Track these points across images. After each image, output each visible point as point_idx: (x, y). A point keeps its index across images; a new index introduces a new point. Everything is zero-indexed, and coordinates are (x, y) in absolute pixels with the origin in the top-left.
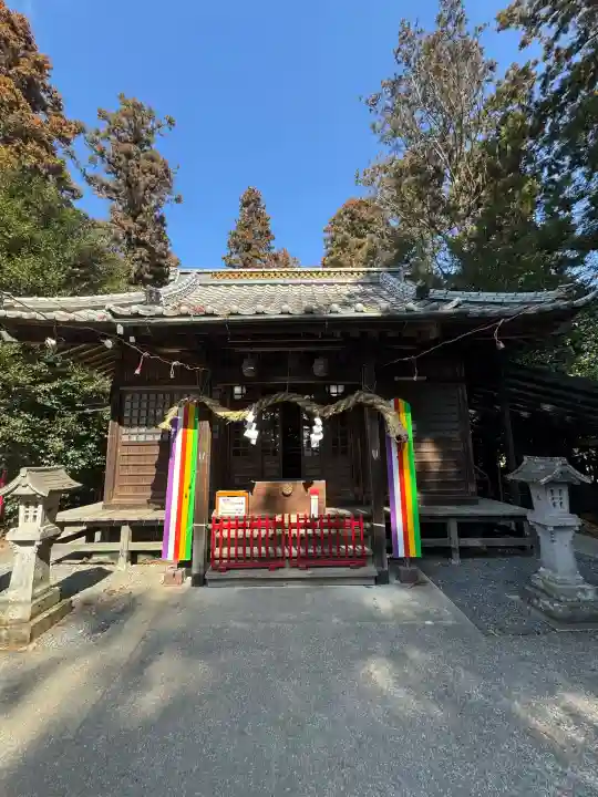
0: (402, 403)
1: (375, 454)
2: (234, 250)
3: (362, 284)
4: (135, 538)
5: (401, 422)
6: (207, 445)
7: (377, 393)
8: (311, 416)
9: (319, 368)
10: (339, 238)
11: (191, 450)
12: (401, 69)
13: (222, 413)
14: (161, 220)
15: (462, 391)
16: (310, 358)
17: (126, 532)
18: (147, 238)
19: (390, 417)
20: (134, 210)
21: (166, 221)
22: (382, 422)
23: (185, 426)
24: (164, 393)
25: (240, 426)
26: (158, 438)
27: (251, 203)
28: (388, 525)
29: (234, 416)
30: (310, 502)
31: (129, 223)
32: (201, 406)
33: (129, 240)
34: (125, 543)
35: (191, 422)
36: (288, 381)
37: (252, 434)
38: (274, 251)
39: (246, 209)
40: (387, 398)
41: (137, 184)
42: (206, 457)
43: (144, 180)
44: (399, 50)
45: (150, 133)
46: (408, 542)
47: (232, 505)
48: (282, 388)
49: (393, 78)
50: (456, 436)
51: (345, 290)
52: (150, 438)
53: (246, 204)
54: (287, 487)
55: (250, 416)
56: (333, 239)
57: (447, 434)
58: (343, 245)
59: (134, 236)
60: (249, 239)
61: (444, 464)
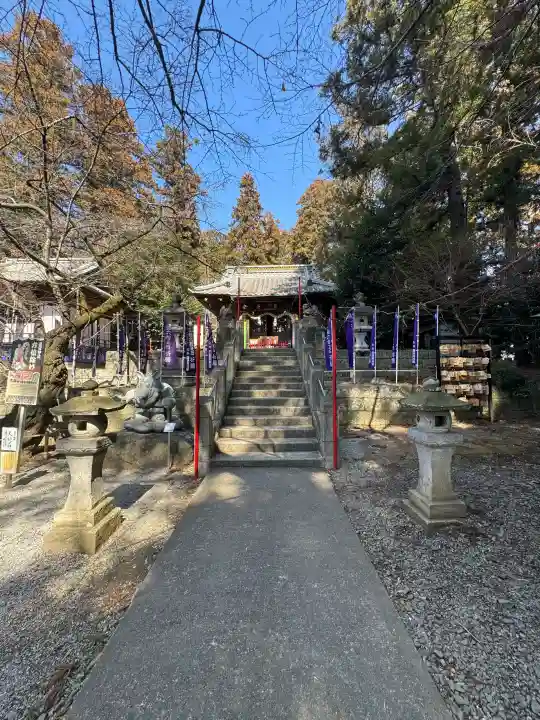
2: (236, 220)
3: (297, 273)
6: (249, 326)
8: (274, 318)
13: (252, 317)
23: (243, 321)
29: (255, 318)
32: (247, 316)
35: (245, 319)
36: (268, 310)
37: (260, 323)
38: (263, 218)
39: (243, 189)
42: (249, 329)
47: (254, 341)
48: (266, 312)
54: (268, 337)
55: (259, 318)
60: (247, 213)
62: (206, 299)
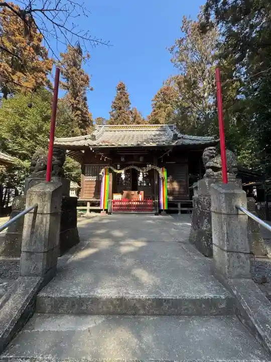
0: (164, 169)
1: (156, 182)
2: (114, 109)
3: (160, 131)
4: (91, 206)
5: (163, 174)
6: (111, 179)
7: (158, 166)
8: (140, 172)
9: (141, 159)
10: (158, 103)
11: (107, 181)
12: (183, 35)
13: (115, 171)
14: (85, 99)
15: (187, 167)
16: (139, 156)
17: (88, 204)
18: (80, 107)
19: (160, 172)
20: (75, 95)
21: (87, 99)
22: (159, 174)
23: (105, 174)
24: (97, 166)
25: (120, 174)
26: (95, 179)
27: (121, 88)
28: (159, 201)
29: (118, 172)
30: (139, 196)
31: (73, 101)
32: (110, 169)
33: (73, 107)
34: (88, 207)
35: (107, 173)
36: (133, 162)
37: (123, 176)
38: (131, 109)
39: (119, 92)
40: (160, 167)
41: (76, 84)
42: (111, 183)
43: (79, 83)
44: (183, 27)
45: (80, 61)
46: (164, 206)
47: (117, 197)
48: (131, 165)
49: (180, 40)
50: (184, 180)
51: (153, 133)
52: (93, 179)
53: (119, 89)
54: (133, 192)
55: (123, 172)
56: (156, 104)
57: (182, 180)
58: (160, 107)
59: (75, 106)
60: (121, 104)
61: (180, 188)
62: (83, 152)
